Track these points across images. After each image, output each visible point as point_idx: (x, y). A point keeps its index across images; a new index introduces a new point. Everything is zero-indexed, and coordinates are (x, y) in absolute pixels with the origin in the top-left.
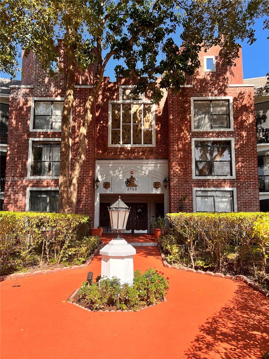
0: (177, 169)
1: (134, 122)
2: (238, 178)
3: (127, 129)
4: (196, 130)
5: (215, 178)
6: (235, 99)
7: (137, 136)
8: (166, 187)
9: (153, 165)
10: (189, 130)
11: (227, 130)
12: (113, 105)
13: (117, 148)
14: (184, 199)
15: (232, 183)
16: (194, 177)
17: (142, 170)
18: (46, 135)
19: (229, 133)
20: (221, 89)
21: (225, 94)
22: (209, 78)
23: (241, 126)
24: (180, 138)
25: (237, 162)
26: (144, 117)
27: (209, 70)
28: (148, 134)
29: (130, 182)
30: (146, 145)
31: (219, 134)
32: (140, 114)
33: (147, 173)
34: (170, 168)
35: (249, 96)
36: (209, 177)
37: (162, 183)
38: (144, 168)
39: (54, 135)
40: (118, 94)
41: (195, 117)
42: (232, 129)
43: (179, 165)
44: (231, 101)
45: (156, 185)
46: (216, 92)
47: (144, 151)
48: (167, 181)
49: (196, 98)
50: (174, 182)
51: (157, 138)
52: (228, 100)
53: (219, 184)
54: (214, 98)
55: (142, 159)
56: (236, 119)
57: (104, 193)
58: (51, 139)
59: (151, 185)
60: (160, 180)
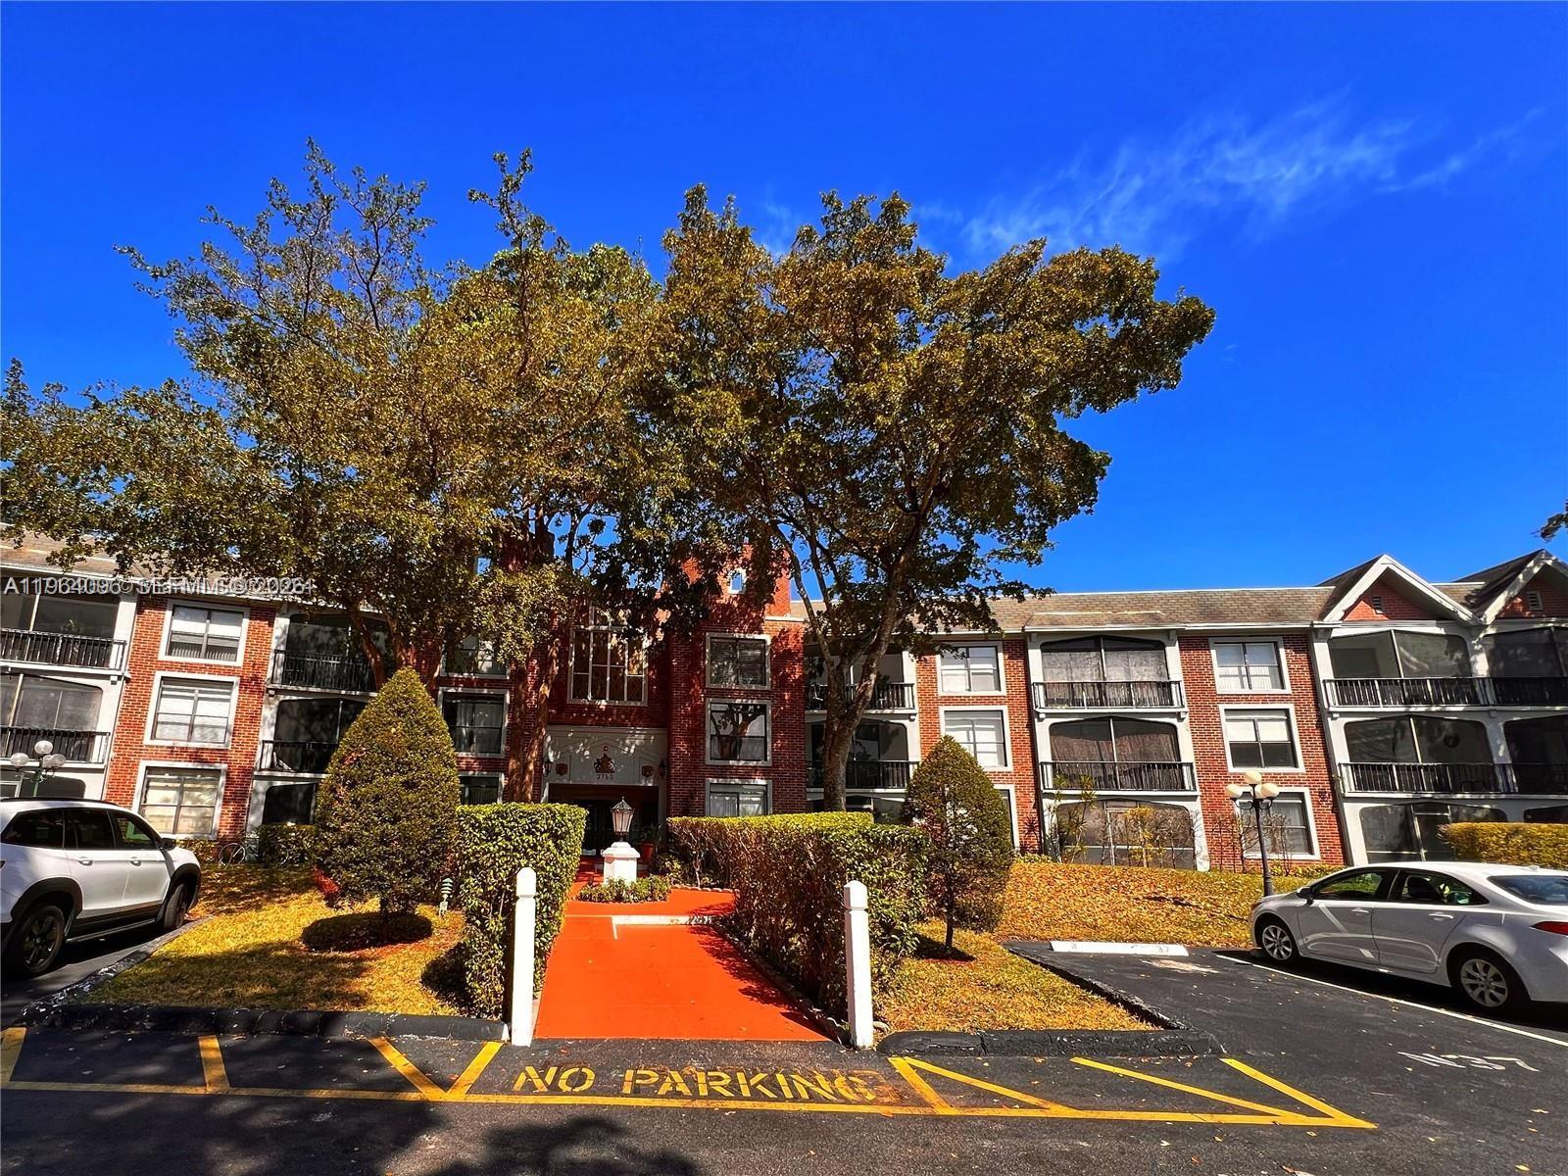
0: (682, 747)
1: (613, 663)
2: (775, 764)
3: (599, 674)
4: (714, 686)
5: (742, 763)
6: (775, 640)
7: (617, 686)
8: (662, 775)
9: (643, 737)
10: (703, 687)
11: (760, 687)
12: (579, 633)
13: (584, 705)
14: (692, 797)
15: (765, 772)
16: (709, 762)
17: (624, 745)
18: (468, 683)
19: (765, 694)
20: (753, 623)
21: (761, 632)
22: (736, 604)
23: (782, 682)
24: (688, 697)
25: (774, 740)
26: (630, 655)
27: (737, 592)
28: (635, 683)
29: (602, 765)
30: (633, 704)
31: (749, 694)
32: (624, 650)
33: (632, 751)
34: (670, 743)
35: (796, 636)
36: (731, 762)
37: (655, 767)
38: (627, 741)
39: (481, 683)
40: (587, 616)
41: (712, 664)
42: (766, 688)
43: (687, 740)
44: (769, 643)
45: (646, 772)
46: (746, 627)
47: (628, 712)
48: (665, 765)
49: (716, 635)
50: (677, 768)
51: (650, 692)
52: (764, 641)
53: (747, 774)
54: (742, 635)
55: (626, 725)
56: (775, 671)
57: (558, 782)
58: (477, 691)
59: (638, 771)
60: (653, 761)
